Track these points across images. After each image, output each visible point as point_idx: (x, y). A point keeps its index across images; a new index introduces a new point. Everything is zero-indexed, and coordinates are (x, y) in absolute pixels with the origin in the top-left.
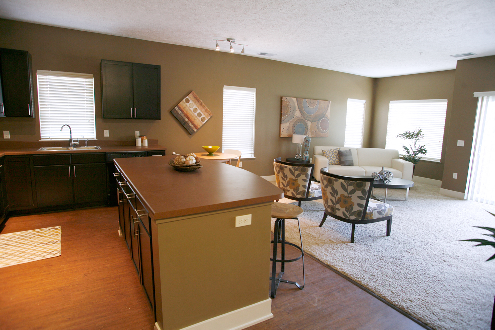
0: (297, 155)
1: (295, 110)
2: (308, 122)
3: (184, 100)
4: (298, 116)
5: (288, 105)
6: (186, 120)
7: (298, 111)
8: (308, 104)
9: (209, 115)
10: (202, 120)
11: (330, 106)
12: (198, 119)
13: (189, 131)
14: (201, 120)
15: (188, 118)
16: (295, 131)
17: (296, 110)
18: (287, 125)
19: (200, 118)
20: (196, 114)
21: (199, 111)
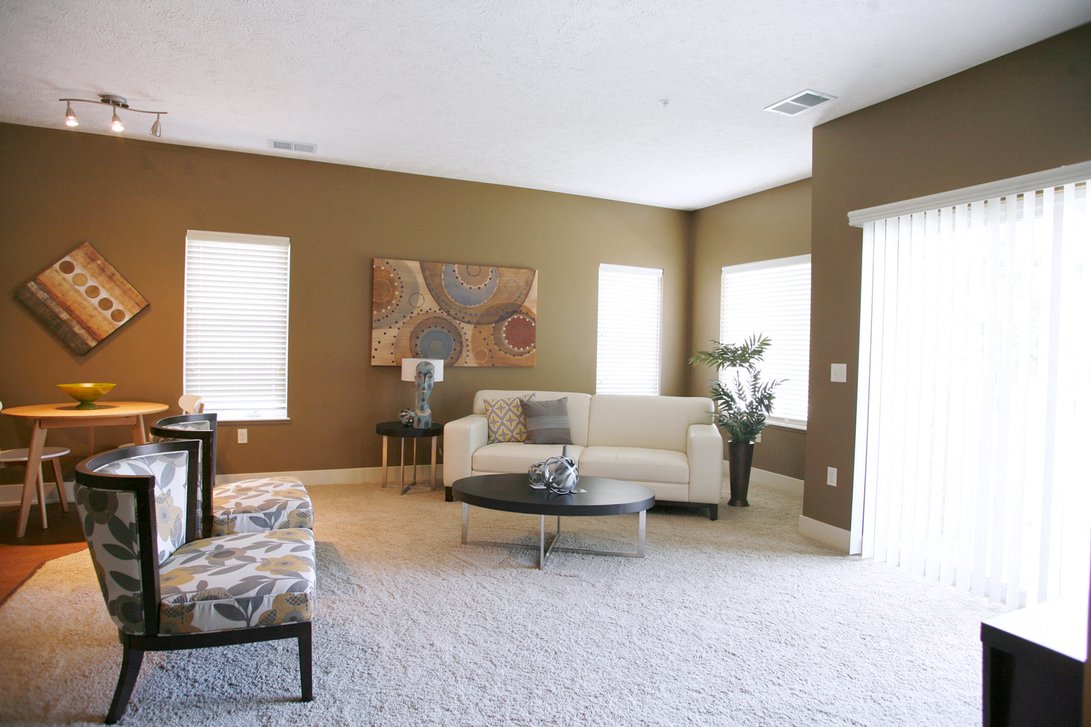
0: (402, 412)
1: (416, 293)
2: (463, 325)
3: (57, 266)
4: (428, 309)
5: (392, 281)
6: (64, 316)
7: (429, 297)
8: (460, 278)
9: (138, 304)
10: (113, 319)
11: (535, 283)
12: (100, 313)
13: (72, 345)
14: (110, 318)
15: (69, 311)
16: (419, 349)
17: (421, 292)
18: (394, 331)
19: (108, 313)
20: (95, 301)
21: (104, 294)
